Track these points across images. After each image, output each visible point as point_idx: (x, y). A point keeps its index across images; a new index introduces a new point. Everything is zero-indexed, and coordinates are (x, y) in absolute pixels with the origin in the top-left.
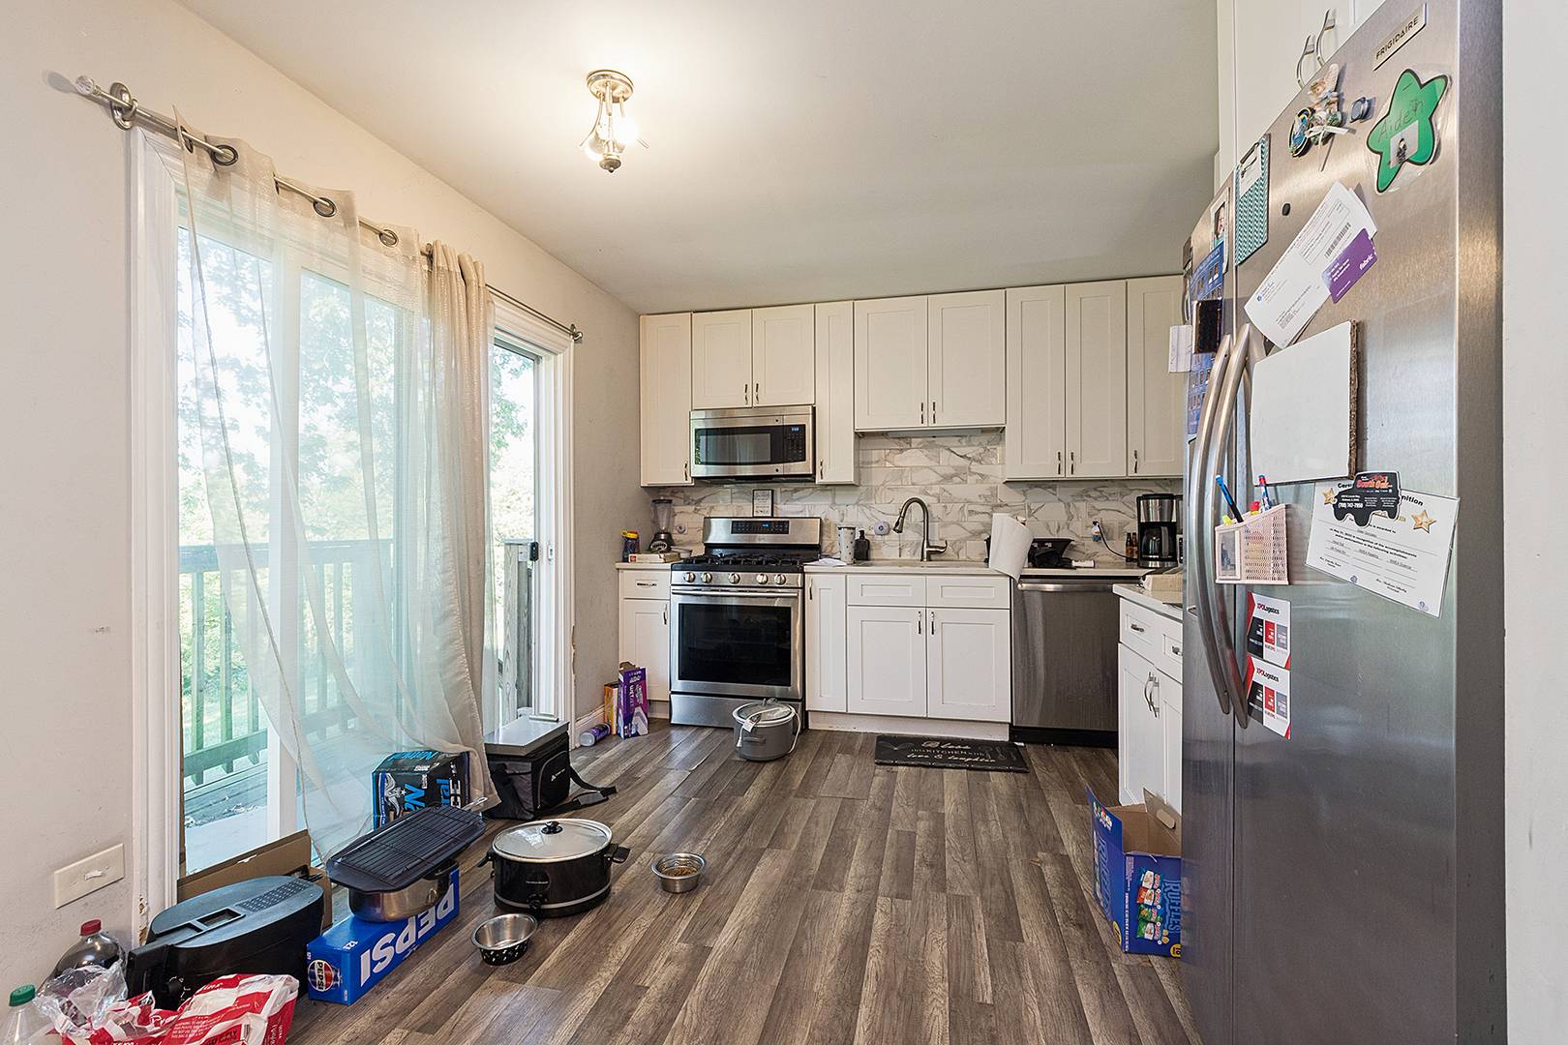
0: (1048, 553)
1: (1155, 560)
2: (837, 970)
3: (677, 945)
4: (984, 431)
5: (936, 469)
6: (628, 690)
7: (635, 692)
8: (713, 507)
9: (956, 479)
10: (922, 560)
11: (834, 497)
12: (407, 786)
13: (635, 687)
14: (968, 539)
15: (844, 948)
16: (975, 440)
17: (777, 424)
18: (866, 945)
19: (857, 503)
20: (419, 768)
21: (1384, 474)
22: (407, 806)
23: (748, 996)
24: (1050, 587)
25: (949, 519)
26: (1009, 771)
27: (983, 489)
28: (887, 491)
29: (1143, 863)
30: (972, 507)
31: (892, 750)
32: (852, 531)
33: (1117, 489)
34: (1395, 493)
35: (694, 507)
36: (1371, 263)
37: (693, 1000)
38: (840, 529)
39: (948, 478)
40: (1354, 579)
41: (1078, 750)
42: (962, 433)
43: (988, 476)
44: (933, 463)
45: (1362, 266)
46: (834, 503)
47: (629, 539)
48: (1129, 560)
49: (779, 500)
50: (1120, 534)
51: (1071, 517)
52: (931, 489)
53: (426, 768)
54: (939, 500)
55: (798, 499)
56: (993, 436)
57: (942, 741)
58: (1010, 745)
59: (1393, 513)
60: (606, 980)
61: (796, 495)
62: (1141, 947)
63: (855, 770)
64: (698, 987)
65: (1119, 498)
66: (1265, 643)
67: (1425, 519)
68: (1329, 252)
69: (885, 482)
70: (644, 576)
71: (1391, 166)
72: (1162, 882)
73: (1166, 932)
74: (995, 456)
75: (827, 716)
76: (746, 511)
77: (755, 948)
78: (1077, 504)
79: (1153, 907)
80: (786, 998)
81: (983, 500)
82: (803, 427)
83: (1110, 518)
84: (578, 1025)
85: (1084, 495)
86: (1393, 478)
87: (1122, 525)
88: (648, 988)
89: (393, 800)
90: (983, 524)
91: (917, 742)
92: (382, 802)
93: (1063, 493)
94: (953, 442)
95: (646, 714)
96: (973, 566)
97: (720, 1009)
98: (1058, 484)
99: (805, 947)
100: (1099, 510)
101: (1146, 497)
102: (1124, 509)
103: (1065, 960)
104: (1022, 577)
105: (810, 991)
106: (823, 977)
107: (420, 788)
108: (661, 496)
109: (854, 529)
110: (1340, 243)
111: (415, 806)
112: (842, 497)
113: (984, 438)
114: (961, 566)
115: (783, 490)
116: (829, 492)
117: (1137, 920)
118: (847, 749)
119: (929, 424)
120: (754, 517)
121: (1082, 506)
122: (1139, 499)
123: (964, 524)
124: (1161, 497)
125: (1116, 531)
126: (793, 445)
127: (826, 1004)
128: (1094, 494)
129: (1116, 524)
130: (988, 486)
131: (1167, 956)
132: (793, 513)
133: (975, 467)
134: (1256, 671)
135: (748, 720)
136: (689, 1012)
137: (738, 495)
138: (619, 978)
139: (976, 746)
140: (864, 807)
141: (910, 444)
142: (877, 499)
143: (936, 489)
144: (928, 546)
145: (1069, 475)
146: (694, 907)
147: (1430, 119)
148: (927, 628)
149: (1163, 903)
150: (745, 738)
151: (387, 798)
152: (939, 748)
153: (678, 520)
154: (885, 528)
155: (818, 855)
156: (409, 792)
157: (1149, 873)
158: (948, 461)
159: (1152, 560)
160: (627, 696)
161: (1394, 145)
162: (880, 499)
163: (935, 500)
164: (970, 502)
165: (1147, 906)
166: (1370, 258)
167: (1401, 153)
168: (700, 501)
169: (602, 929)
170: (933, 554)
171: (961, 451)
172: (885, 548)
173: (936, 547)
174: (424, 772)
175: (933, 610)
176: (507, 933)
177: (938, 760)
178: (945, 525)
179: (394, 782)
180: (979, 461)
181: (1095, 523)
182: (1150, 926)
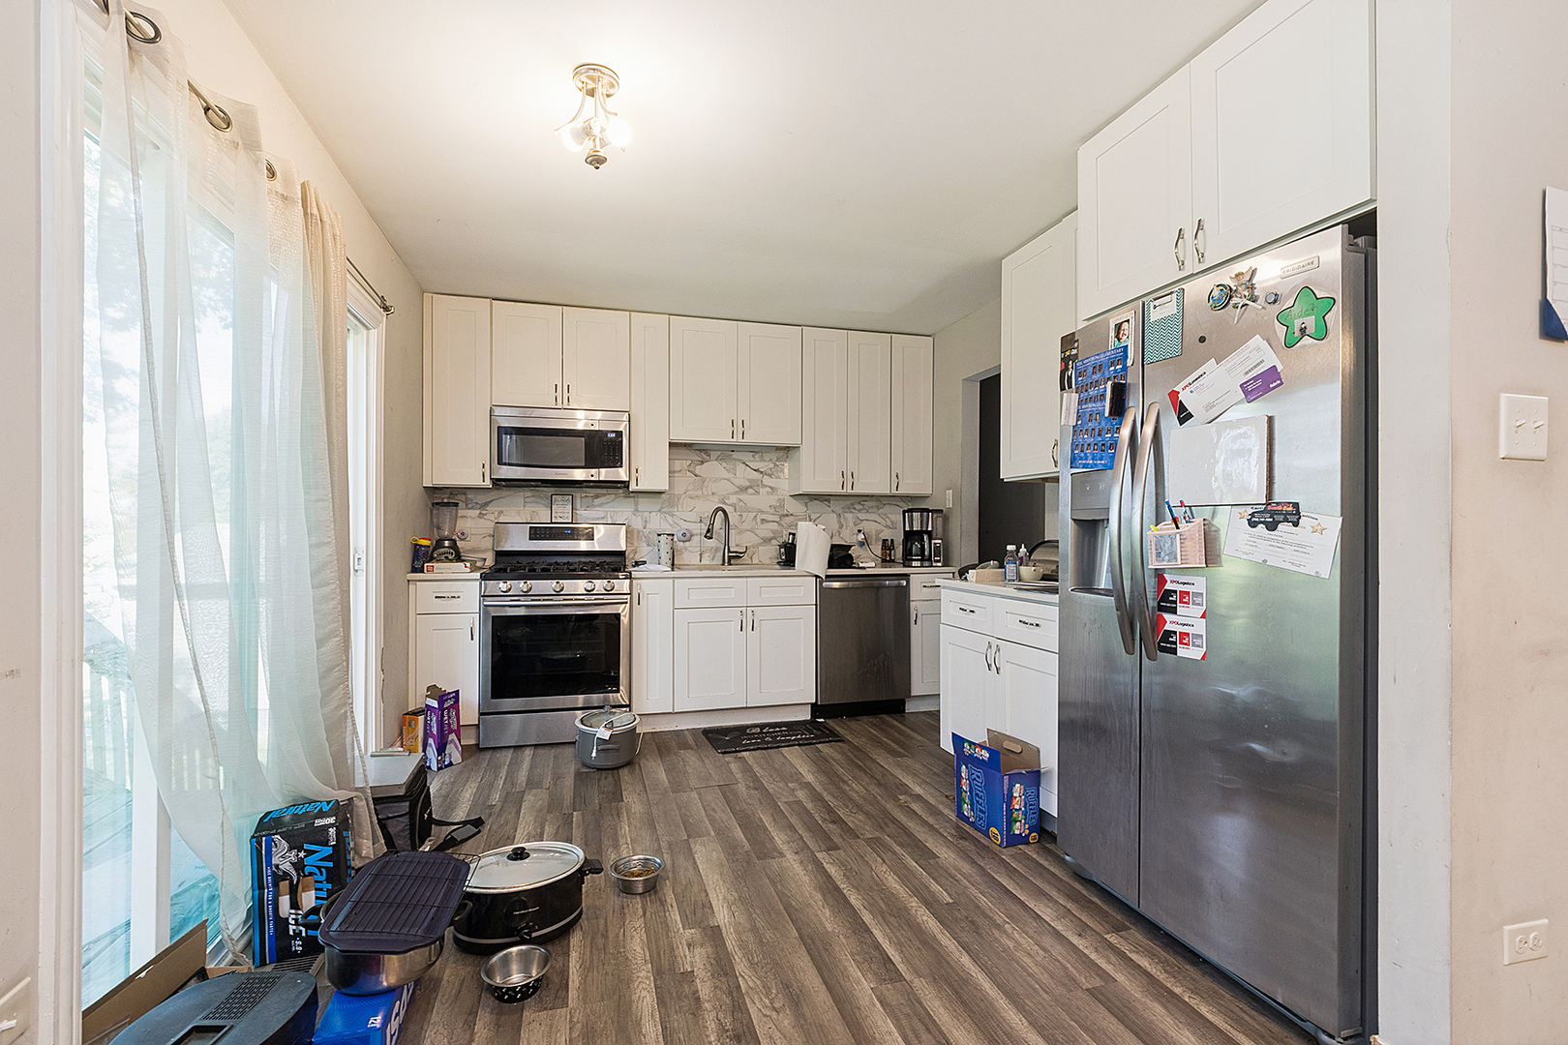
0: (839, 556)
1: (918, 560)
2: (831, 911)
3: (683, 934)
4: (778, 448)
5: (733, 480)
6: (442, 716)
7: (449, 718)
8: (502, 512)
9: (750, 491)
10: (723, 565)
11: (636, 505)
12: (306, 846)
13: (449, 712)
14: (760, 544)
15: (824, 896)
16: (767, 457)
17: (592, 428)
18: (837, 888)
19: (659, 511)
20: (319, 822)
21: (1290, 503)
22: (307, 870)
23: (782, 950)
24: (836, 585)
25: (745, 526)
26: (830, 741)
27: (773, 500)
28: (689, 500)
29: (1014, 778)
30: (763, 517)
31: (725, 740)
32: (670, 538)
33: (874, 504)
34: (1298, 513)
35: (478, 512)
36: (1279, 385)
37: (741, 966)
38: (659, 535)
39: (743, 489)
40: (1265, 561)
41: (865, 719)
42: (756, 450)
43: (777, 489)
44: (730, 476)
45: (1271, 386)
46: (637, 510)
47: (421, 546)
48: (884, 561)
49: (578, 506)
50: (877, 539)
51: (841, 526)
52: (729, 498)
53: (332, 820)
54: (735, 509)
55: (600, 506)
56: (781, 453)
57: (762, 726)
58: (812, 722)
59: (1296, 524)
60: (647, 978)
61: (597, 501)
62: (1013, 841)
63: (707, 761)
64: (736, 957)
65: (876, 510)
66: (1178, 604)
67: (1319, 527)
68: (1247, 373)
69: (687, 491)
70: (445, 588)
71: (1296, 335)
72: (1025, 790)
73: (1027, 826)
74: (783, 471)
75: (650, 718)
76: (542, 516)
77: (754, 915)
78: (846, 515)
79: (1020, 809)
80: (814, 943)
81: (772, 511)
82: (619, 434)
83: (870, 527)
84: (658, 1019)
85: (850, 508)
86: (1296, 505)
87: (878, 532)
88: (693, 971)
89: (286, 866)
90: (773, 532)
91: (742, 730)
92: (267, 872)
93: (835, 505)
94: (747, 457)
95: (459, 740)
96: (765, 569)
97: (769, 966)
98: (832, 498)
99: (794, 903)
100: (862, 520)
101: (911, 511)
102: (879, 520)
103: (974, 862)
104: (827, 576)
105: (827, 932)
106: (826, 919)
107: (327, 845)
108: (443, 499)
109: (673, 535)
110: (1255, 370)
111: (319, 868)
112: (644, 504)
113: (774, 455)
114: (755, 569)
115: (583, 495)
116: (632, 499)
117: (1011, 822)
118: (685, 746)
119: (738, 440)
120: (552, 523)
121: (849, 516)
122: (904, 512)
123: (757, 532)
124: (922, 511)
125: (874, 537)
126: (609, 451)
127: (846, 937)
128: (858, 507)
129: (874, 533)
130: (777, 498)
131: (1028, 843)
132: (593, 519)
133: (767, 480)
134: (1168, 622)
135: (602, 729)
136: (746, 977)
137: (533, 499)
138: (658, 973)
139: (792, 726)
140: (741, 788)
141: (709, 455)
142: (680, 507)
143: (733, 499)
144: (729, 551)
145: (850, 491)
146: (670, 898)
147: (1324, 317)
148: (748, 625)
149: (1025, 807)
150: (599, 748)
151: (277, 866)
152: (761, 732)
153: (461, 525)
154: (688, 535)
155: (739, 834)
156: (310, 853)
157: (1018, 785)
158: (743, 474)
159: (915, 560)
160: (441, 723)
161: (1297, 324)
162: (682, 507)
163: (732, 509)
164: (762, 512)
165: (1016, 810)
166: (1279, 382)
167: (1303, 331)
168: (486, 504)
169: (600, 941)
170: (732, 558)
171: (754, 465)
172: (689, 555)
173: (736, 552)
174: (331, 826)
175: (753, 609)
176: (514, 967)
177: (768, 742)
178: (741, 532)
179: (286, 845)
180: (770, 475)
181: (860, 531)
182: (1018, 823)
